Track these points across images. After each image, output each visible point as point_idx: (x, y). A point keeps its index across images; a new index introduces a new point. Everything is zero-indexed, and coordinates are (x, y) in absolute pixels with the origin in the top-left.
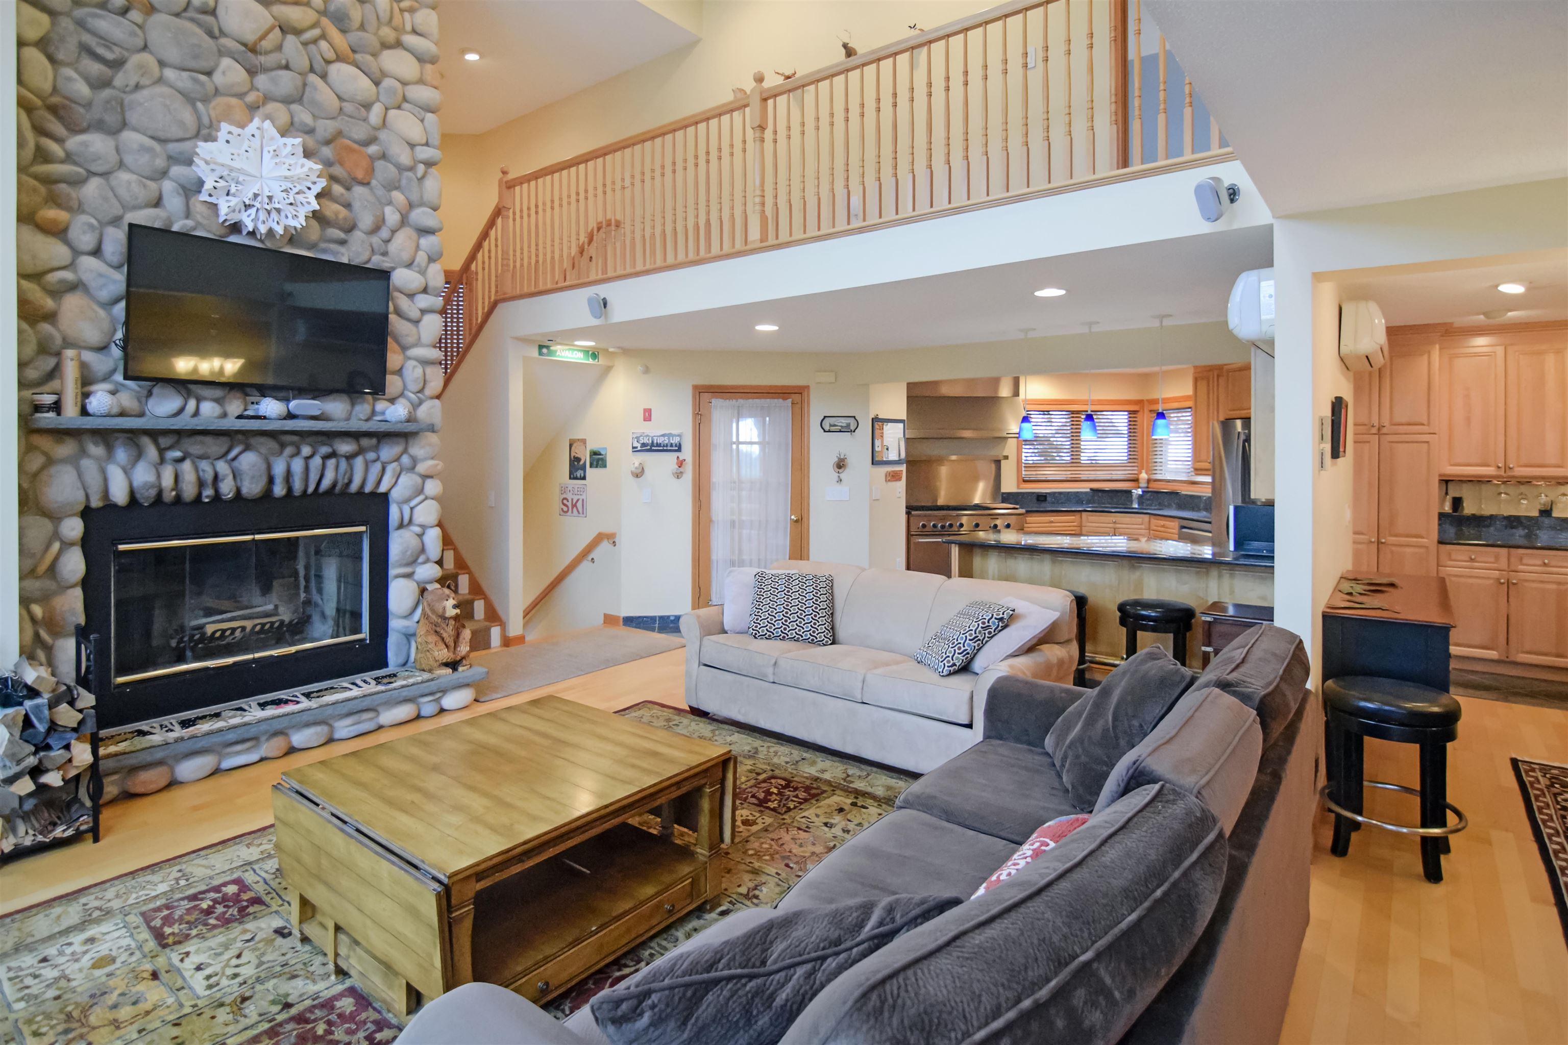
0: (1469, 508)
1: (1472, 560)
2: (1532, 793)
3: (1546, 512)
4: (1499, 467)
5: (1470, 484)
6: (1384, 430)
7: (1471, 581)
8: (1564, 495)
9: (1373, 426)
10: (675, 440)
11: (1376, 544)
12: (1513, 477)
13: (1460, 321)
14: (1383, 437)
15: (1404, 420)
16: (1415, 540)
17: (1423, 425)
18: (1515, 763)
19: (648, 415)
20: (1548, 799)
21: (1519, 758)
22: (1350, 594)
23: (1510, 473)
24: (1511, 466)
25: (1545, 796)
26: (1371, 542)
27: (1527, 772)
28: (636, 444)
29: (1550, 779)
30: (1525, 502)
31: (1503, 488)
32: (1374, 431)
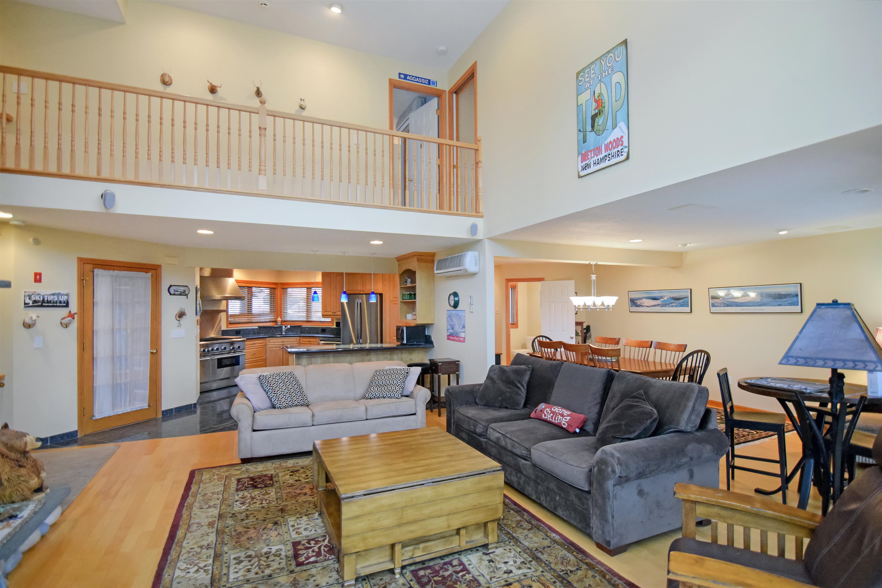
10: (63, 299)
19: (38, 278)
28: (27, 301)
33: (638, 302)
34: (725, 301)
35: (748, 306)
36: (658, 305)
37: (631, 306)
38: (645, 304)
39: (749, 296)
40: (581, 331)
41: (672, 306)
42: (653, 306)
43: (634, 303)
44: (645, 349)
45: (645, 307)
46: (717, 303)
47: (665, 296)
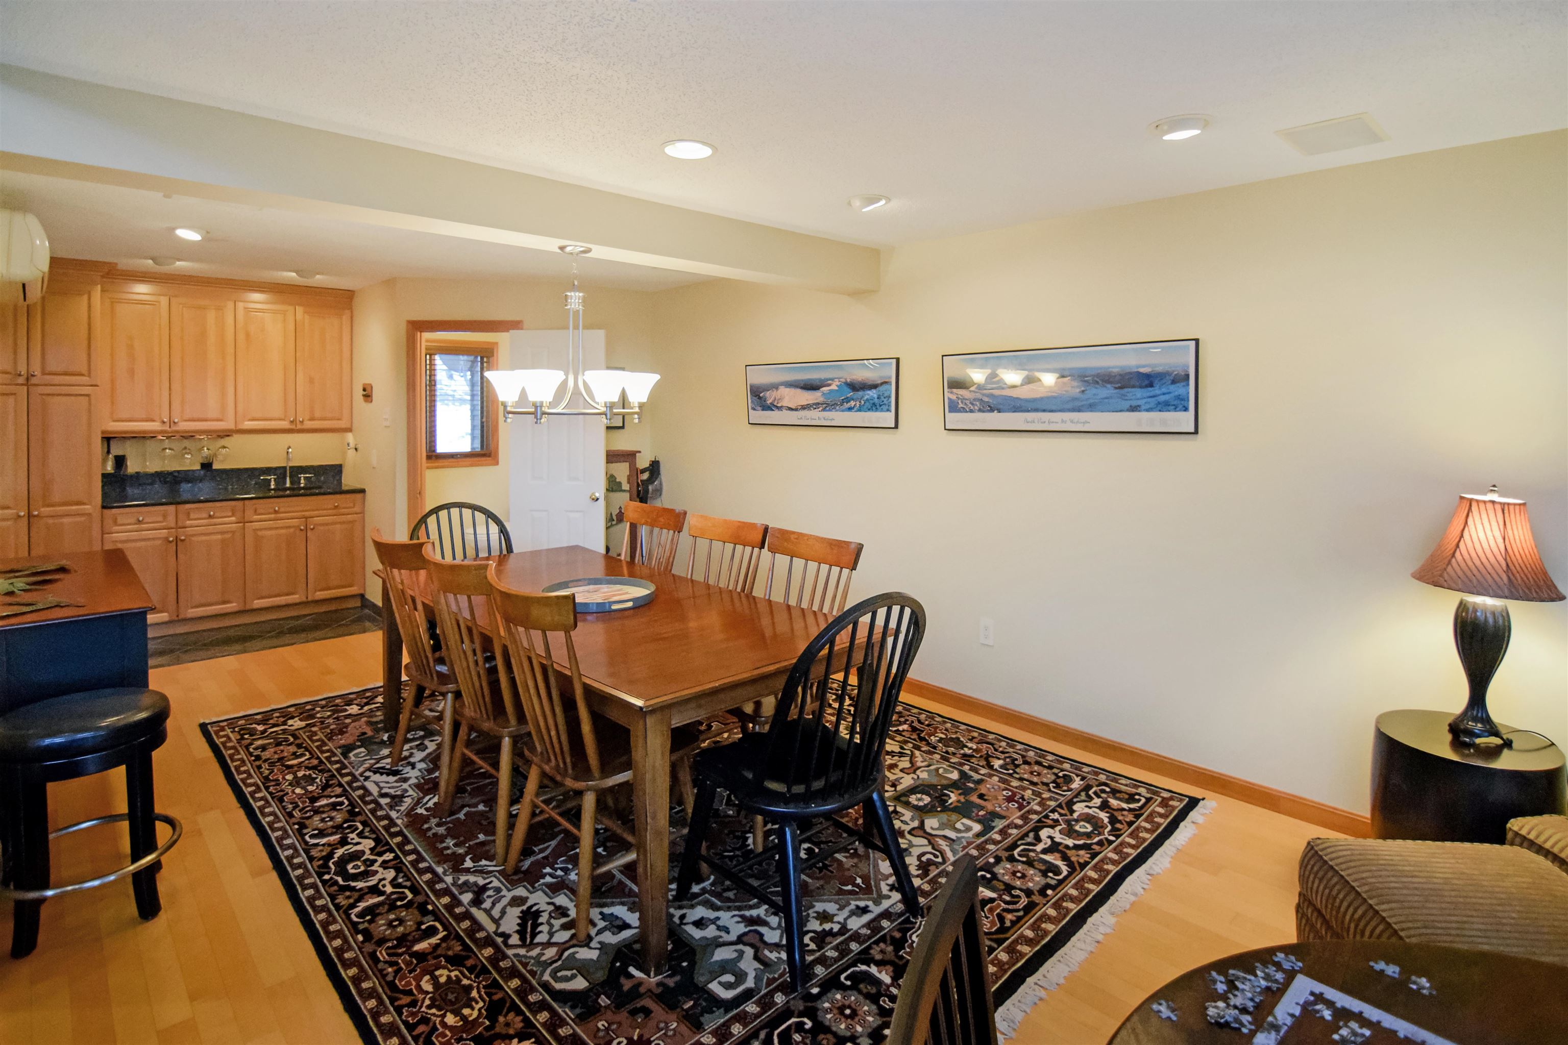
0: (132, 467)
1: (139, 522)
2: (227, 753)
3: (207, 466)
4: (164, 422)
5: (134, 441)
6: (33, 381)
7: (139, 544)
8: (224, 447)
9: (20, 375)
11: (26, 519)
12: (177, 432)
13: (125, 263)
14: (32, 389)
15: (59, 369)
16: (74, 507)
17: (83, 375)
18: (203, 727)
20: (243, 755)
21: (207, 721)
22: (11, 594)
23: (174, 428)
24: (176, 420)
25: (239, 754)
26: (19, 516)
27: (217, 733)
29: (239, 732)
30: (189, 456)
31: (167, 444)
32: (21, 380)
33: (770, 396)
34: (984, 395)
35: (1044, 411)
36: (816, 406)
37: (754, 409)
38: (785, 403)
39: (1040, 380)
40: (629, 478)
41: (850, 409)
42: (804, 408)
43: (760, 398)
44: (748, 549)
45: (785, 412)
46: (963, 399)
47: (832, 379)
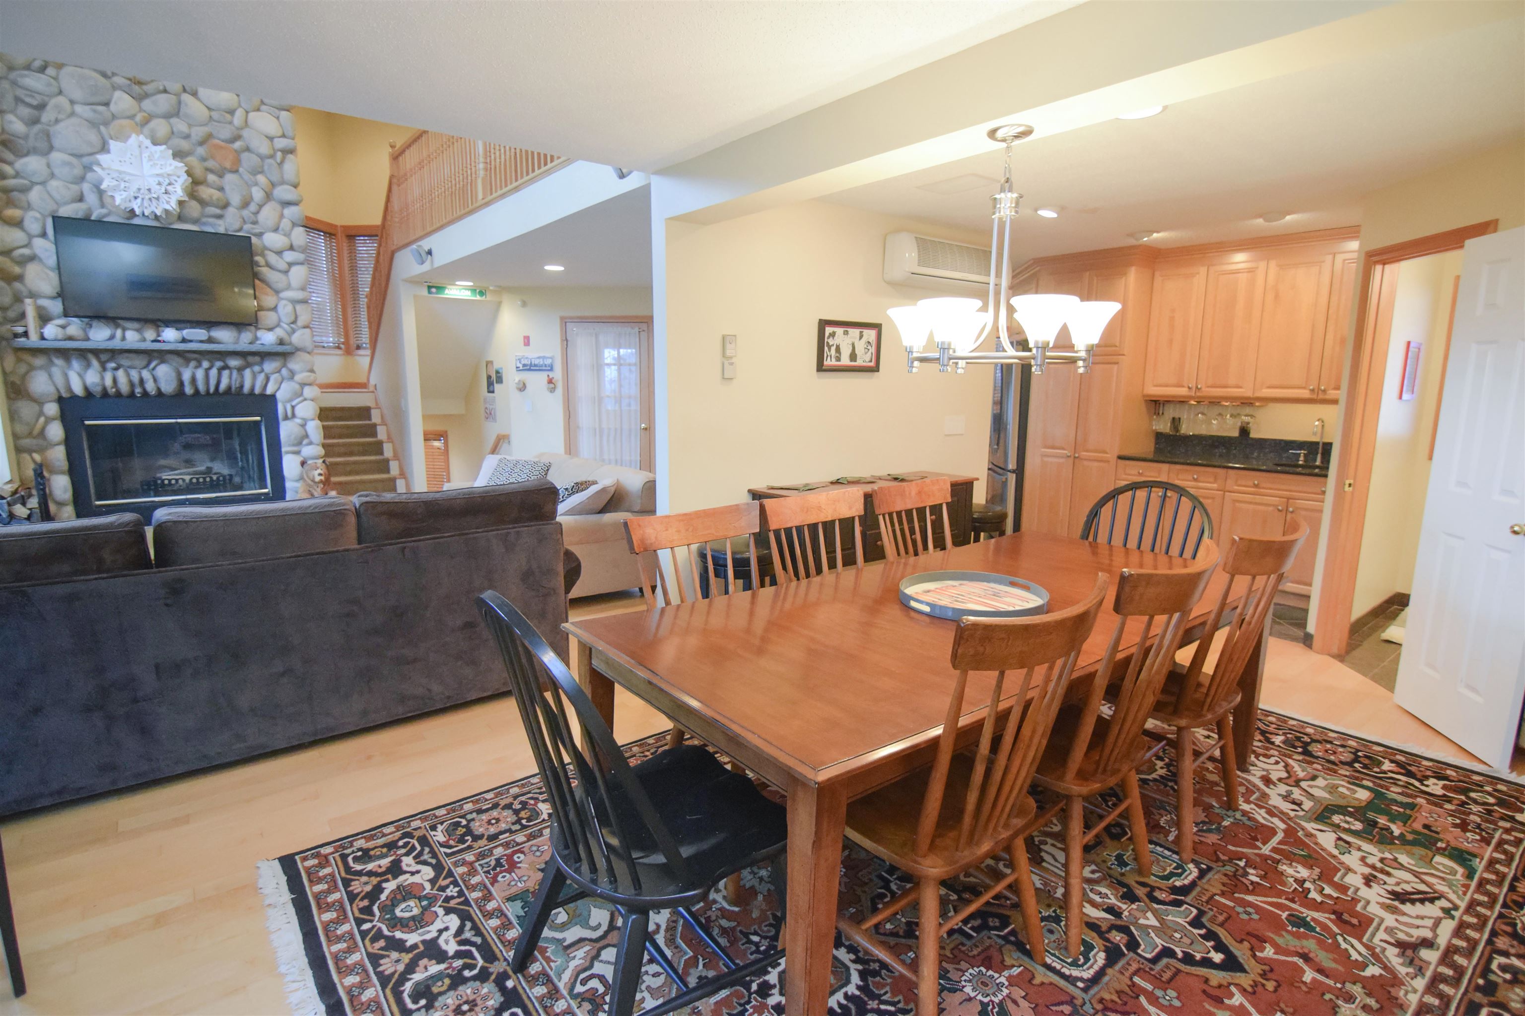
10: (548, 362)
19: (527, 341)
28: (519, 365)
